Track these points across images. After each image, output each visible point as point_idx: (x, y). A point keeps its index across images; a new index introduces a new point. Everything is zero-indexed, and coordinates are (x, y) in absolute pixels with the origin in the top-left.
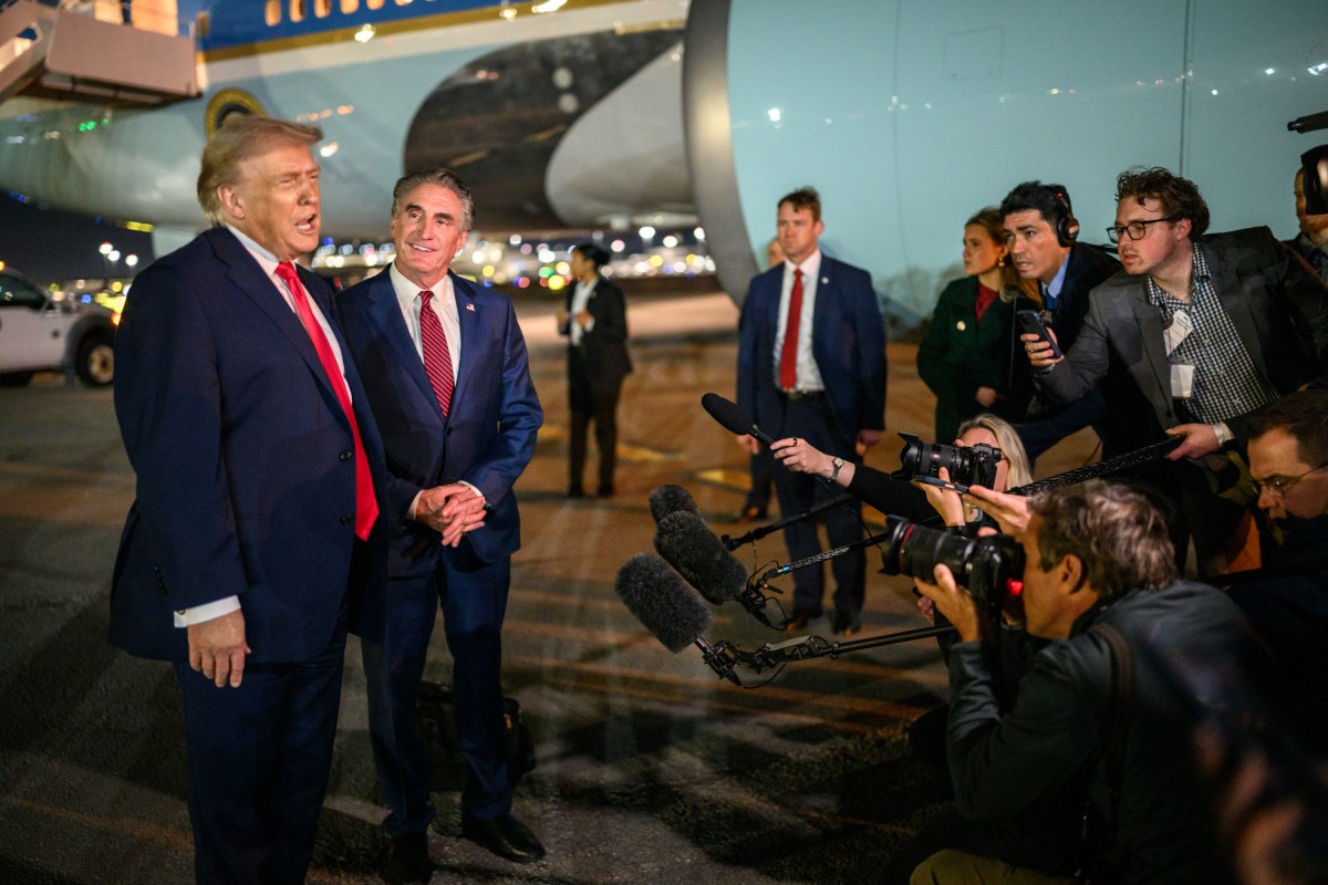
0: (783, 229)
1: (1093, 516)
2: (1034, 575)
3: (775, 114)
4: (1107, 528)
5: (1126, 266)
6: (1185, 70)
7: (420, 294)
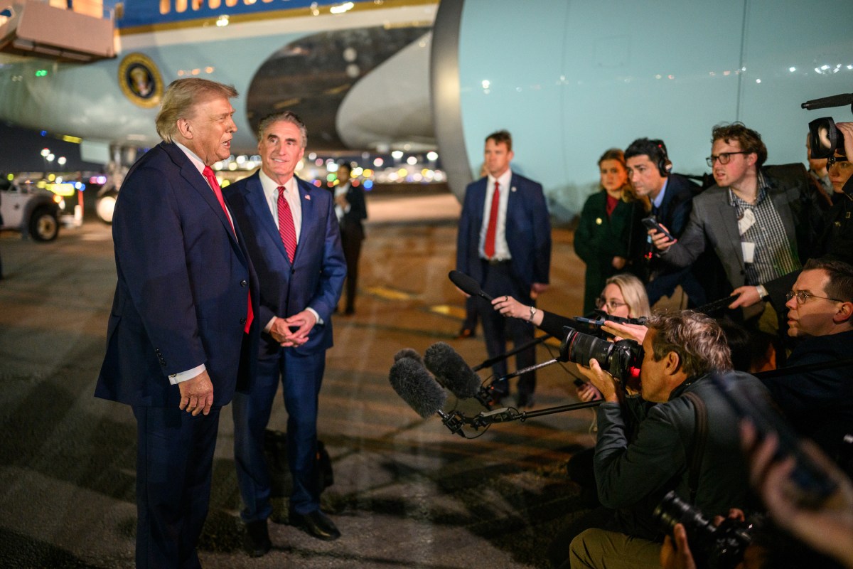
0: (488, 156)
1: (686, 329)
2: (649, 364)
3: (486, 84)
4: (694, 337)
5: (718, 182)
6: (741, 67)
7: (278, 188)
